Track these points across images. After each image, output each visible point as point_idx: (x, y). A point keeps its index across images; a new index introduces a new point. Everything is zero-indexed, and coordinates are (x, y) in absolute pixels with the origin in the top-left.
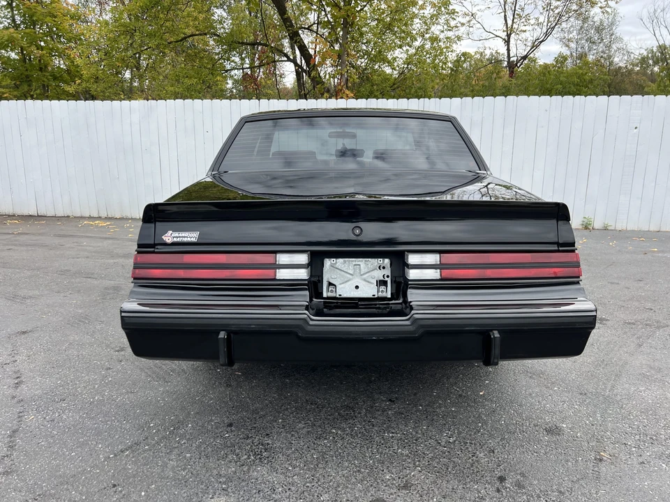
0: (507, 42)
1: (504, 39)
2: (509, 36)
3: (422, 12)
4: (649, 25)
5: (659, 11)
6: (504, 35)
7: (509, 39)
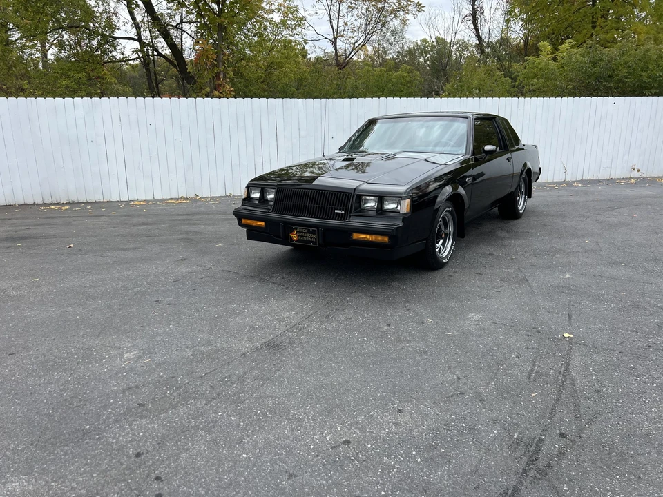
0: (335, 43)
1: (331, 41)
2: (335, 39)
3: (271, 16)
4: (426, 30)
5: (433, 18)
6: (331, 37)
7: (336, 40)
